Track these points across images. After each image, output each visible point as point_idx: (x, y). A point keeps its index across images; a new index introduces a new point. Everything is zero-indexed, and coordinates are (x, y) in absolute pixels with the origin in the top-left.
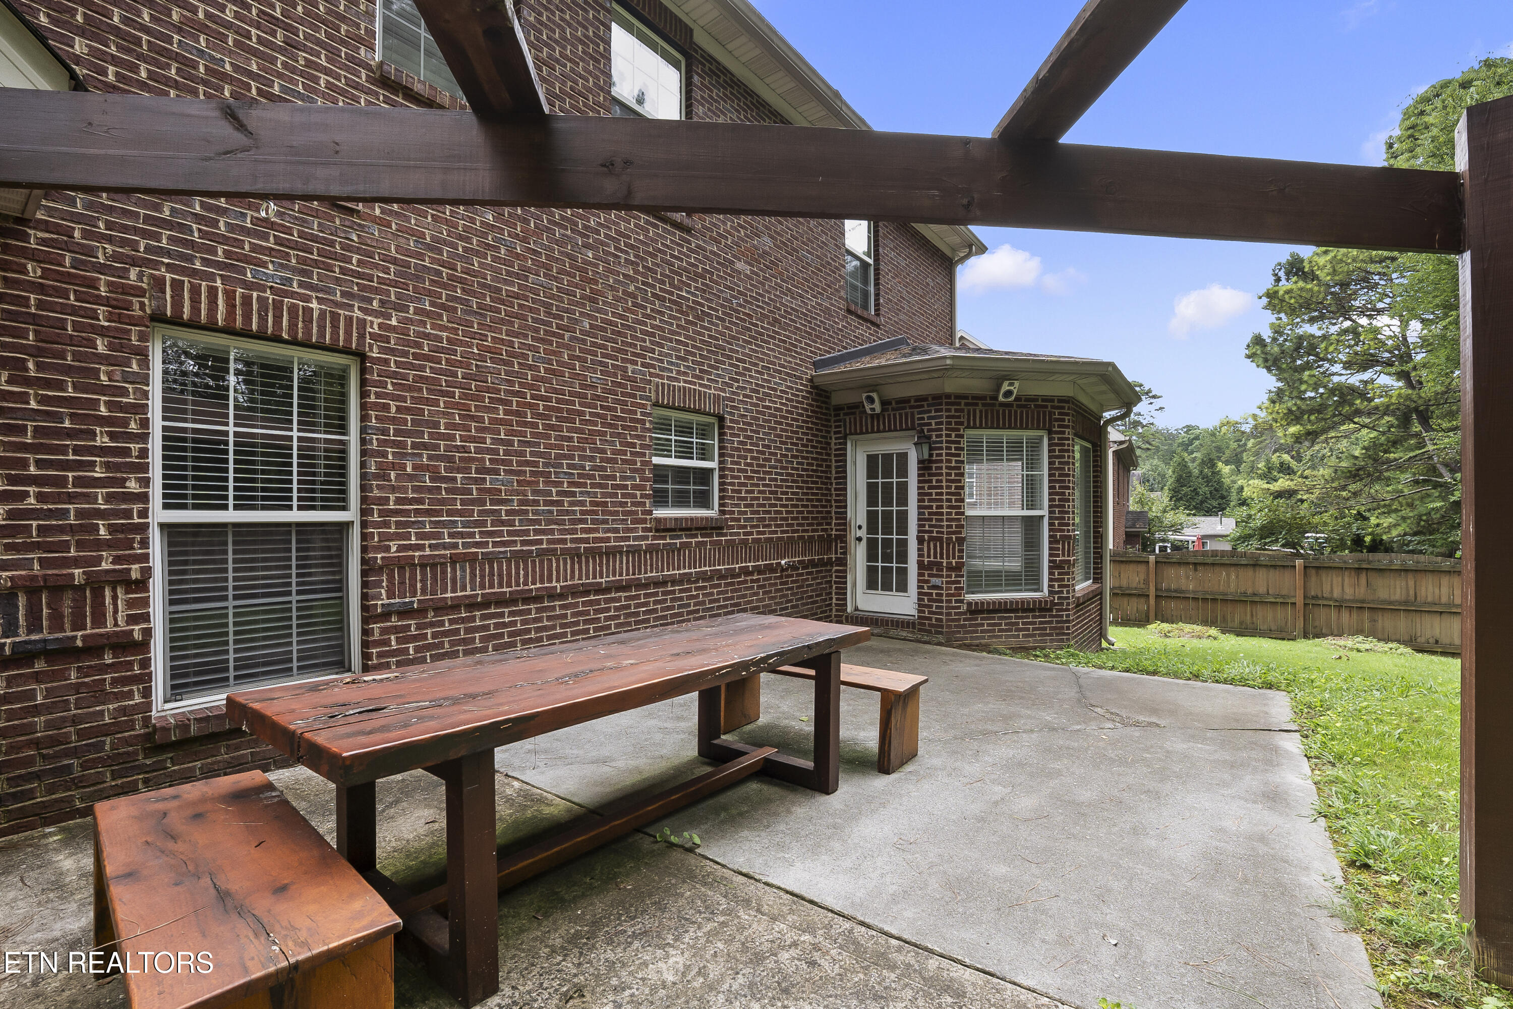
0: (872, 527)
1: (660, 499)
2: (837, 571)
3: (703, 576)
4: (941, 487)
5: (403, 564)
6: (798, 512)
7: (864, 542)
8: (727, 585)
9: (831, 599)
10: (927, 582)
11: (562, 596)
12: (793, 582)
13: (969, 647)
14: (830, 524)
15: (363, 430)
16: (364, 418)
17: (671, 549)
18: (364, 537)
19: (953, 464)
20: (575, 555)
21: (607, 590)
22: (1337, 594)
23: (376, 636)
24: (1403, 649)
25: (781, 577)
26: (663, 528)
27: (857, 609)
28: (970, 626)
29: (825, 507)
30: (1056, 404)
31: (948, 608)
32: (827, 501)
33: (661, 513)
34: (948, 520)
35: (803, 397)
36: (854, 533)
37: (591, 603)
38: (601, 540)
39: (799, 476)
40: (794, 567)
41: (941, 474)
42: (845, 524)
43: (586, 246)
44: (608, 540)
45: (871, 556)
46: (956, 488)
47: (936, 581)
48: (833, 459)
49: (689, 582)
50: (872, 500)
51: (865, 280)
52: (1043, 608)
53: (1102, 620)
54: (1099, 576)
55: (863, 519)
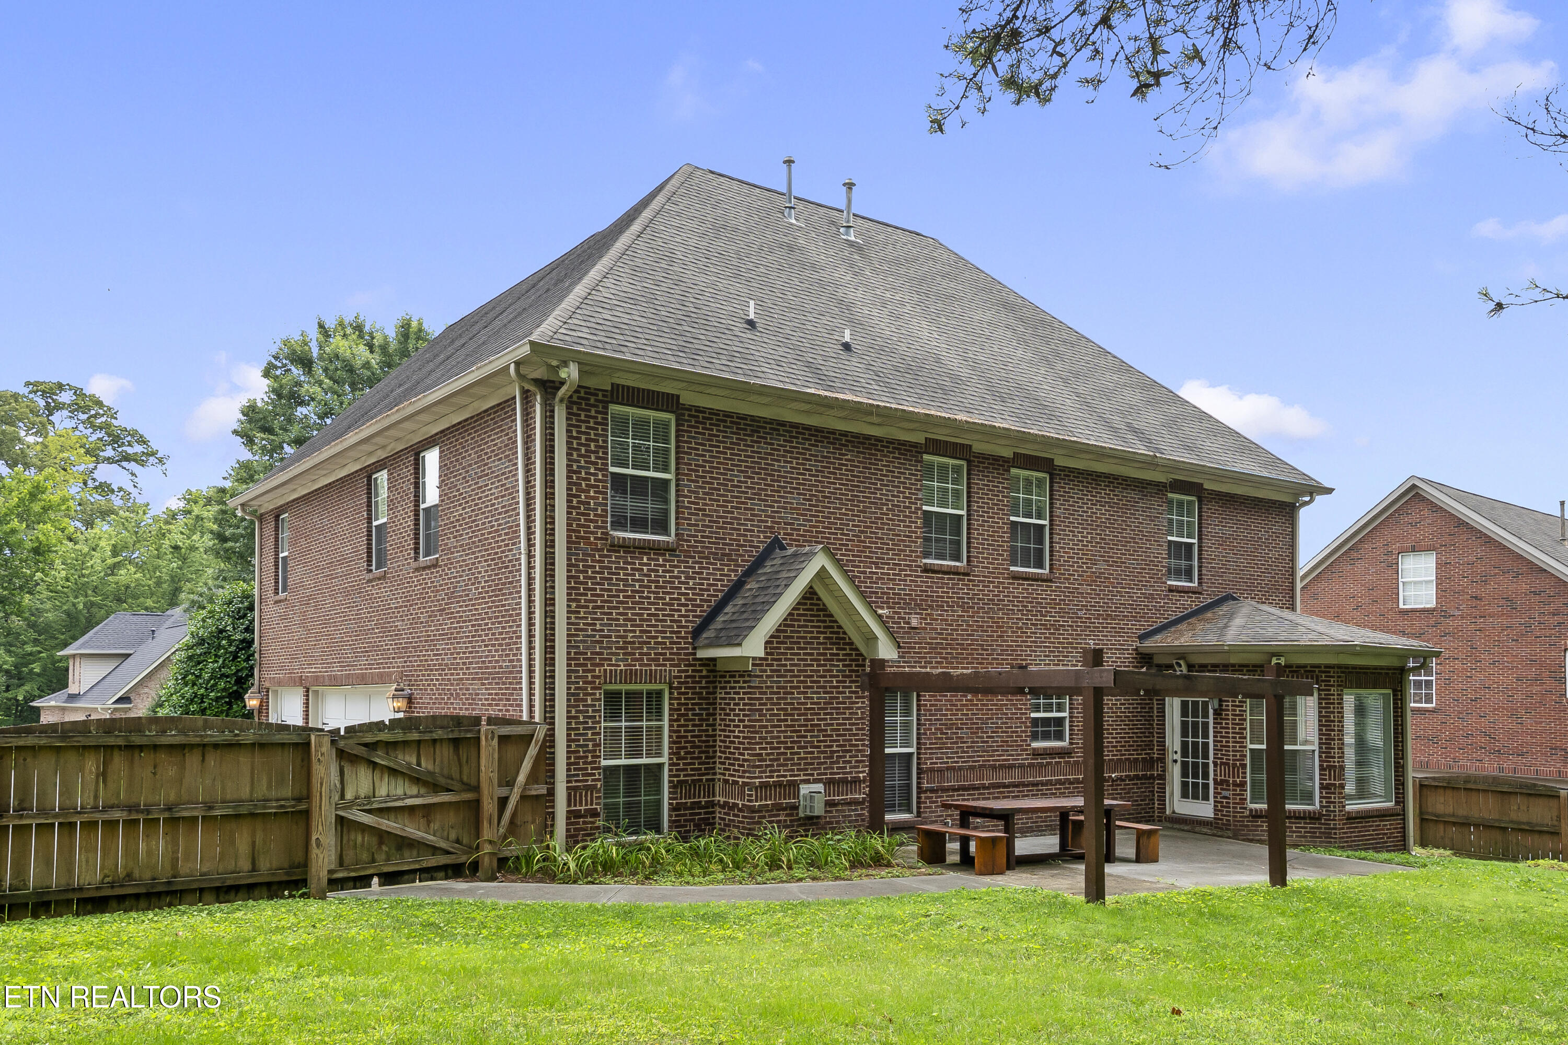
0: (1185, 753)
1: (1035, 736)
2: (1158, 784)
3: (1059, 782)
4: (1228, 728)
5: (932, 770)
6: (1125, 742)
7: (1179, 763)
8: (1074, 788)
9: (1154, 804)
10: (1220, 793)
11: (988, 788)
12: (1121, 789)
13: (1251, 841)
14: (1153, 749)
15: (918, 715)
16: (918, 710)
17: (1041, 765)
18: (918, 759)
19: (1238, 712)
20: (994, 767)
21: (1008, 787)
23: (923, 800)
25: (1112, 785)
26: (1036, 753)
27: (1174, 812)
28: (1253, 826)
29: (1148, 737)
30: (1323, 669)
31: (1234, 812)
32: (1149, 733)
33: (1035, 745)
34: (1233, 751)
35: (1129, 662)
36: (1170, 757)
37: (1001, 793)
38: (1005, 760)
39: (1126, 717)
40: (1120, 779)
41: (1228, 719)
42: (1164, 750)
43: (999, 609)
44: (1009, 760)
45: (1184, 774)
46: (1240, 729)
47: (1225, 793)
48: (1155, 702)
49: (1051, 785)
50: (1184, 733)
51: (1189, 557)
52: (1313, 817)
53: (1404, 837)
54: (1401, 799)
55: (1177, 747)
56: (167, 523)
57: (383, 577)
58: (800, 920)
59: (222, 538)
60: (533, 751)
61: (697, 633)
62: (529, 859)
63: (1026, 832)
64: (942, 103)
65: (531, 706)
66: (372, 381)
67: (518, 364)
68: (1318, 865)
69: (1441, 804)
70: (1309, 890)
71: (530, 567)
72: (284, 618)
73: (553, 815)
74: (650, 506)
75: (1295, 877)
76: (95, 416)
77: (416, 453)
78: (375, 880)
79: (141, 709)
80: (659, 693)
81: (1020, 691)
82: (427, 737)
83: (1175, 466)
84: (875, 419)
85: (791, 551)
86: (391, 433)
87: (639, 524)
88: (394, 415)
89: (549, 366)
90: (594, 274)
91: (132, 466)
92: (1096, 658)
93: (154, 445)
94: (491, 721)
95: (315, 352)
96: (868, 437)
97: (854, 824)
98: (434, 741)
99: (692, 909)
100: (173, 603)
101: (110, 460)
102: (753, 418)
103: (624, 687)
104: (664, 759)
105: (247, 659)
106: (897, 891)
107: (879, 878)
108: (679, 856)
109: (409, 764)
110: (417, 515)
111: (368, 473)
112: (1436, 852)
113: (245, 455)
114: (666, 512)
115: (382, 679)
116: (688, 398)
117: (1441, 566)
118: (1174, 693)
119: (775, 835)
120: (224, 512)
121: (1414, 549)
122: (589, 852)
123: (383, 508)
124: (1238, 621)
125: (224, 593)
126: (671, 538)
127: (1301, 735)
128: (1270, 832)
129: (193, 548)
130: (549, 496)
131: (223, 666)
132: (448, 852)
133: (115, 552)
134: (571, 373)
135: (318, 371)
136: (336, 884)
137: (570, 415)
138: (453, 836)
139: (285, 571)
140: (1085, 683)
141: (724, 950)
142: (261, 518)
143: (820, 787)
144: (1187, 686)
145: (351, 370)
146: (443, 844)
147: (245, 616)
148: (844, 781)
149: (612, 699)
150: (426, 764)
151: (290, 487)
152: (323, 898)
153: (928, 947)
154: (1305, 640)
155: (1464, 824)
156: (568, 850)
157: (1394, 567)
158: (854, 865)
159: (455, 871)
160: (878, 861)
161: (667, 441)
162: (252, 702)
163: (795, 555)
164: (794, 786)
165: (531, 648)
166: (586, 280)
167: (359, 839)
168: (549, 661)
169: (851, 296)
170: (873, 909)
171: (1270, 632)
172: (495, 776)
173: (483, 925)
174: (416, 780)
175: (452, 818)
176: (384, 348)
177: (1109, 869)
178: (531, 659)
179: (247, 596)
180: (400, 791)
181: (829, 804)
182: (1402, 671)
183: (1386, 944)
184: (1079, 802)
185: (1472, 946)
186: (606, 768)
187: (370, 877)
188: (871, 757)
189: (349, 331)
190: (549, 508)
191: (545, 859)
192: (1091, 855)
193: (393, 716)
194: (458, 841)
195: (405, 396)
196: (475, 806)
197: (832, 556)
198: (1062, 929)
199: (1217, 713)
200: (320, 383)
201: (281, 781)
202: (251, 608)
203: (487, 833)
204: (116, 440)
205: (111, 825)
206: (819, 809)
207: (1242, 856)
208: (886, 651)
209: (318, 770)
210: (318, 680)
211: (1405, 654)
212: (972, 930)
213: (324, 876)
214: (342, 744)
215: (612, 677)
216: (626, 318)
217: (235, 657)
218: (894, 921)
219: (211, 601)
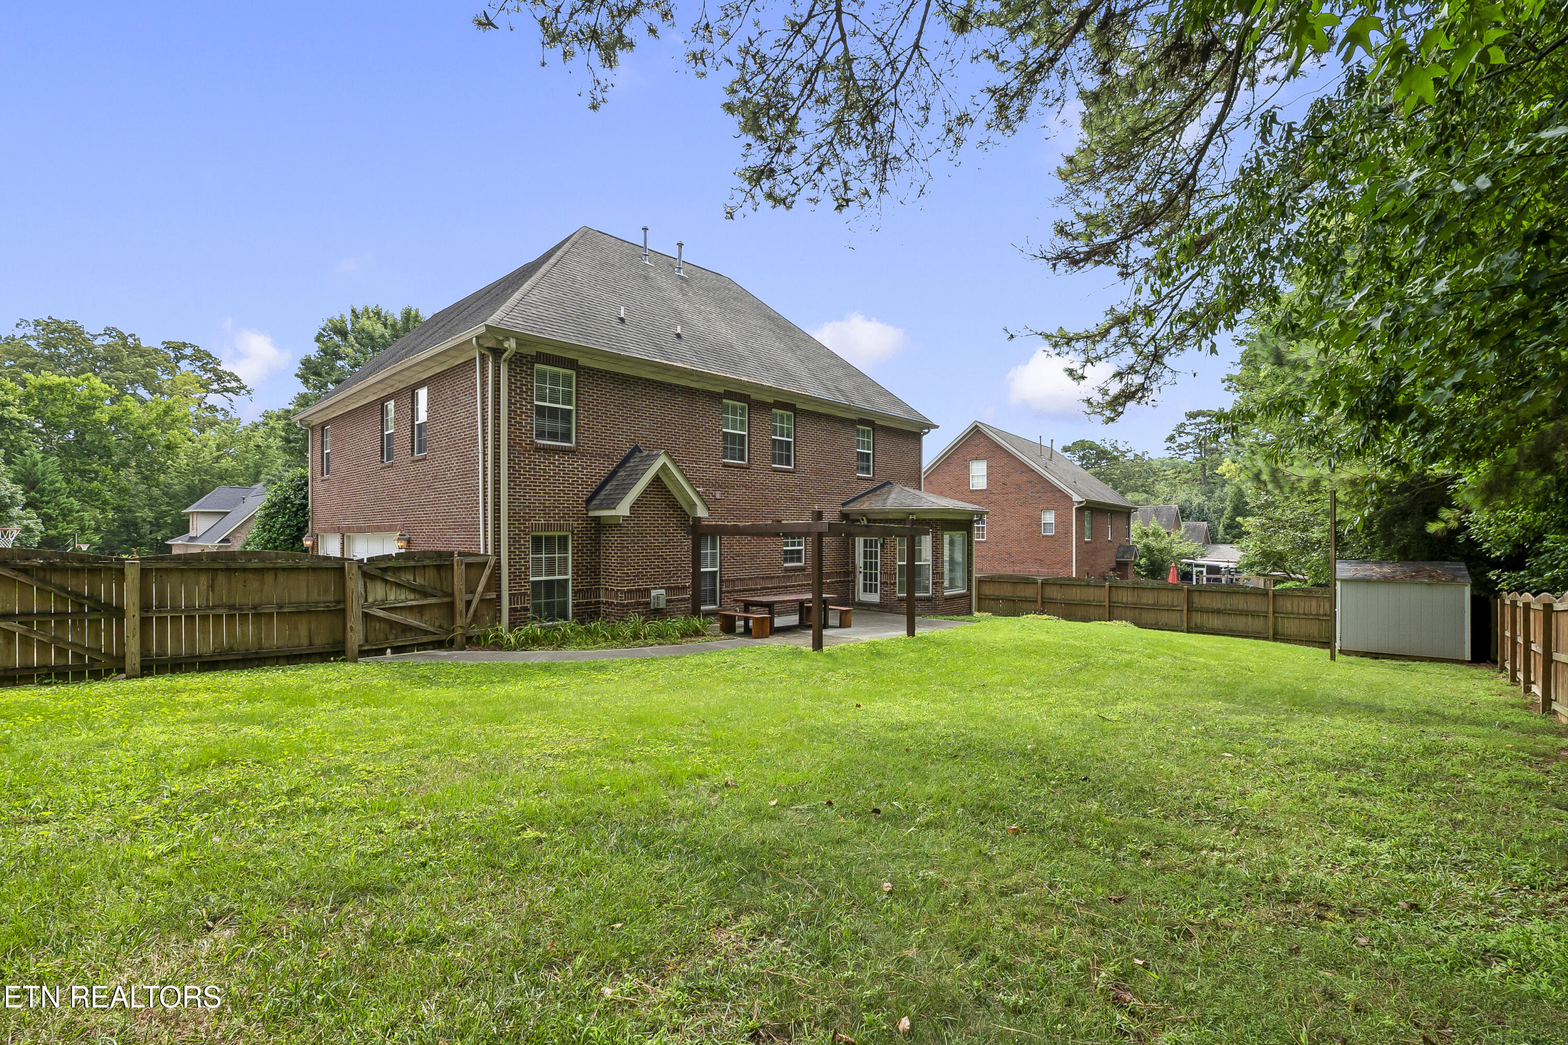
0: (865, 568)
1: (786, 560)
2: (851, 585)
3: (799, 586)
4: (888, 554)
5: (728, 580)
6: (834, 563)
7: (862, 573)
8: (807, 589)
9: (849, 596)
10: (883, 589)
11: (760, 590)
12: (832, 588)
14: (849, 566)
15: (720, 549)
16: (720, 546)
17: (789, 576)
18: (720, 574)
19: (892, 545)
20: (763, 578)
21: (771, 589)
22: (1125, 600)
23: (723, 597)
24: (1128, 624)
25: (827, 587)
26: (787, 570)
27: (859, 600)
28: (899, 606)
29: (847, 559)
30: (934, 521)
31: (890, 599)
32: (847, 557)
33: (786, 565)
34: (890, 566)
35: (837, 518)
36: (858, 570)
37: (767, 592)
39: (835, 548)
40: (832, 583)
41: (888, 549)
42: (855, 566)
43: (765, 488)
44: (771, 574)
45: (865, 579)
46: (893, 554)
47: (885, 589)
48: (850, 540)
49: (795, 587)
50: (865, 557)
51: (868, 461)
52: (928, 599)
53: (970, 608)
54: (969, 589)
55: (862, 565)
56: (252, 431)
57: (391, 466)
58: (651, 668)
59: (288, 441)
60: (487, 572)
61: (589, 501)
62: (486, 637)
63: (780, 614)
64: (733, 203)
65: (486, 545)
66: (385, 346)
67: (477, 338)
68: (930, 624)
69: (988, 590)
70: (926, 638)
71: (485, 461)
72: (327, 490)
73: (500, 611)
74: (560, 425)
75: (919, 632)
76: (207, 363)
77: (412, 391)
78: (389, 651)
79: (236, 546)
80: (566, 538)
81: (777, 535)
82: (420, 564)
83: (861, 411)
84: (695, 378)
85: (646, 453)
86: (397, 377)
87: (553, 436)
88: (399, 367)
89: (497, 340)
90: (526, 286)
91: (230, 395)
92: (819, 515)
93: (244, 382)
94: (460, 554)
95: (349, 327)
96: (691, 388)
97: (683, 612)
98: (424, 567)
99: (586, 663)
100: (256, 481)
101: (216, 391)
102: (623, 375)
103: (544, 534)
104: (569, 576)
105: (304, 516)
106: (708, 650)
107: (698, 642)
108: (578, 634)
109: (408, 581)
110: (413, 428)
111: (382, 402)
112: (985, 614)
113: (303, 390)
114: (570, 430)
115: (391, 529)
116: (583, 361)
117: (989, 467)
118: (860, 536)
119: (635, 619)
120: (289, 424)
121: (977, 459)
122: (523, 632)
123: (391, 424)
124: (893, 496)
125: (288, 475)
126: (573, 445)
127: (923, 557)
128: (908, 607)
129: (269, 447)
130: (497, 417)
131: (289, 520)
132: (434, 634)
133: (219, 448)
134: (511, 345)
135: (351, 338)
136: (363, 653)
137: (510, 369)
138: (437, 624)
139: (328, 461)
140: (814, 530)
141: (606, 686)
142: (312, 428)
143: (663, 591)
144: (866, 531)
145: (371, 338)
146: (431, 629)
147: (302, 489)
148: (678, 588)
149: (537, 541)
150: (419, 581)
151: (332, 409)
152: (356, 661)
153: (726, 680)
154: (926, 506)
155: (997, 599)
156: (510, 631)
157: (967, 468)
158: (683, 636)
159: (439, 645)
160: (697, 633)
161: (570, 387)
162: (307, 543)
163: (648, 456)
164: (647, 592)
165: (485, 510)
166: (521, 290)
167: (378, 626)
168: (497, 518)
169: (681, 307)
170: (692, 660)
171: (908, 501)
172: (463, 587)
173: (457, 677)
174: (413, 590)
175: (436, 613)
176: (393, 326)
177: (825, 632)
178: (485, 517)
179: (303, 477)
180: (403, 597)
181: (668, 601)
182: (971, 522)
183: (961, 663)
184: (810, 596)
185: (998, 660)
186: (533, 582)
187: (386, 649)
188: (693, 574)
189: (371, 314)
190: (497, 426)
191: (496, 637)
192: (816, 626)
193: (398, 551)
194: (440, 627)
195: (406, 355)
196: (451, 606)
197: (670, 457)
198: (799, 666)
199: (882, 545)
200: (352, 346)
201: (327, 591)
202: (306, 484)
203: (459, 621)
204: (219, 378)
205: (218, 618)
206: (662, 605)
207: (894, 622)
208: (701, 512)
209: (350, 585)
210: (350, 529)
211: (972, 513)
212: (750, 669)
213: (356, 648)
214: (365, 568)
215: (537, 527)
216: (545, 313)
217: (296, 515)
218: (706, 667)
219: (280, 480)
